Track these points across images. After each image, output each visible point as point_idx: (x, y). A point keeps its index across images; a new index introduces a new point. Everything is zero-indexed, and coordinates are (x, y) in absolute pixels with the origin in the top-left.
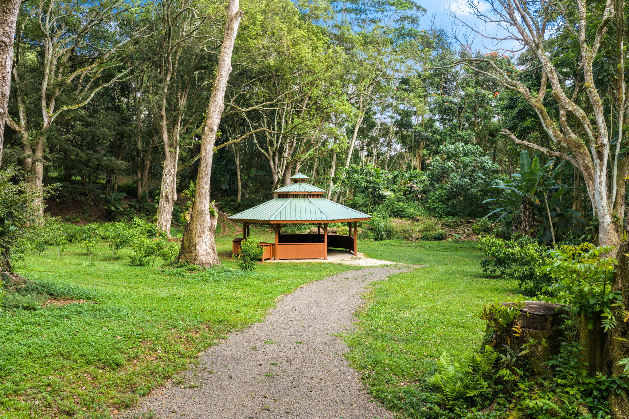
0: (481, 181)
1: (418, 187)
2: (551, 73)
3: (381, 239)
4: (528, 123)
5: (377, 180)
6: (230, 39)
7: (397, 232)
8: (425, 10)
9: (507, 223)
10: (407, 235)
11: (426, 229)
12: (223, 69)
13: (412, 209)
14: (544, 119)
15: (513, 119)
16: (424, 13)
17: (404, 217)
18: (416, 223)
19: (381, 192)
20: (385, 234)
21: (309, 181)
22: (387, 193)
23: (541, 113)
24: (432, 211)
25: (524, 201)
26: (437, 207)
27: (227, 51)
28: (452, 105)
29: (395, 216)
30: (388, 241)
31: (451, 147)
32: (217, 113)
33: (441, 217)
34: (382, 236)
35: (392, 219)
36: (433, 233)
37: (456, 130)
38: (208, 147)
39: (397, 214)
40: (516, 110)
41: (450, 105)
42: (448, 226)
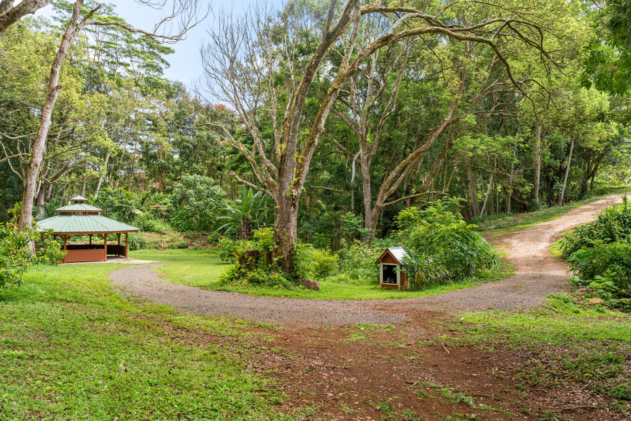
0: (213, 203)
1: (164, 208)
2: (259, 144)
3: (136, 249)
4: (245, 165)
5: (130, 202)
6: (51, 102)
7: (148, 244)
8: (168, 64)
9: (232, 235)
10: (157, 246)
11: (172, 241)
12: (46, 123)
13: (159, 224)
14: (255, 168)
15: (236, 162)
16: (167, 66)
17: (153, 231)
18: (163, 236)
19: (133, 211)
20: (138, 245)
21: (87, 203)
22: (138, 212)
23: (254, 165)
24: (176, 227)
25: (244, 218)
26: (179, 224)
27: (48, 111)
28: (189, 144)
29: (146, 231)
30: (141, 251)
31: (191, 178)
32: (40, 154)
33: (183, 231)
34: (136, 247)
35: (143, 233)
36: (177, 243)
37: (192, 164)
38: (33, 177)
39: (147, 229)
40: (238, 156)
41: (187, 144)
42: (188, 237)
